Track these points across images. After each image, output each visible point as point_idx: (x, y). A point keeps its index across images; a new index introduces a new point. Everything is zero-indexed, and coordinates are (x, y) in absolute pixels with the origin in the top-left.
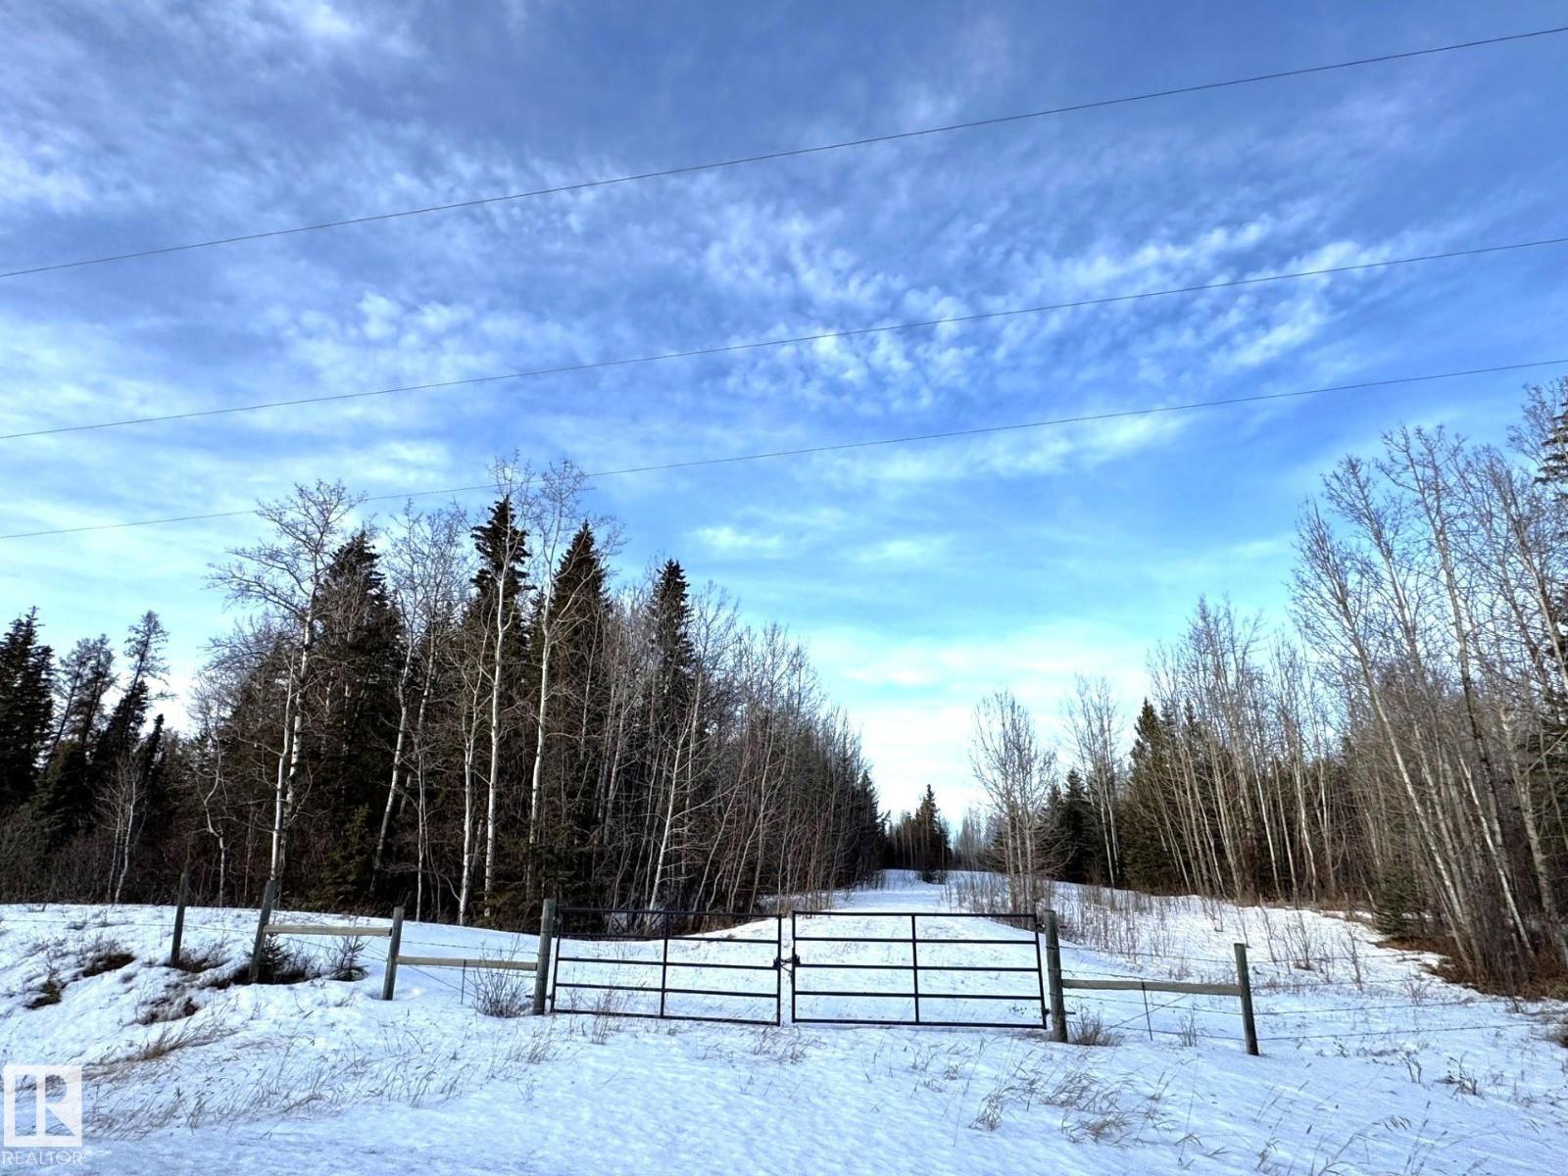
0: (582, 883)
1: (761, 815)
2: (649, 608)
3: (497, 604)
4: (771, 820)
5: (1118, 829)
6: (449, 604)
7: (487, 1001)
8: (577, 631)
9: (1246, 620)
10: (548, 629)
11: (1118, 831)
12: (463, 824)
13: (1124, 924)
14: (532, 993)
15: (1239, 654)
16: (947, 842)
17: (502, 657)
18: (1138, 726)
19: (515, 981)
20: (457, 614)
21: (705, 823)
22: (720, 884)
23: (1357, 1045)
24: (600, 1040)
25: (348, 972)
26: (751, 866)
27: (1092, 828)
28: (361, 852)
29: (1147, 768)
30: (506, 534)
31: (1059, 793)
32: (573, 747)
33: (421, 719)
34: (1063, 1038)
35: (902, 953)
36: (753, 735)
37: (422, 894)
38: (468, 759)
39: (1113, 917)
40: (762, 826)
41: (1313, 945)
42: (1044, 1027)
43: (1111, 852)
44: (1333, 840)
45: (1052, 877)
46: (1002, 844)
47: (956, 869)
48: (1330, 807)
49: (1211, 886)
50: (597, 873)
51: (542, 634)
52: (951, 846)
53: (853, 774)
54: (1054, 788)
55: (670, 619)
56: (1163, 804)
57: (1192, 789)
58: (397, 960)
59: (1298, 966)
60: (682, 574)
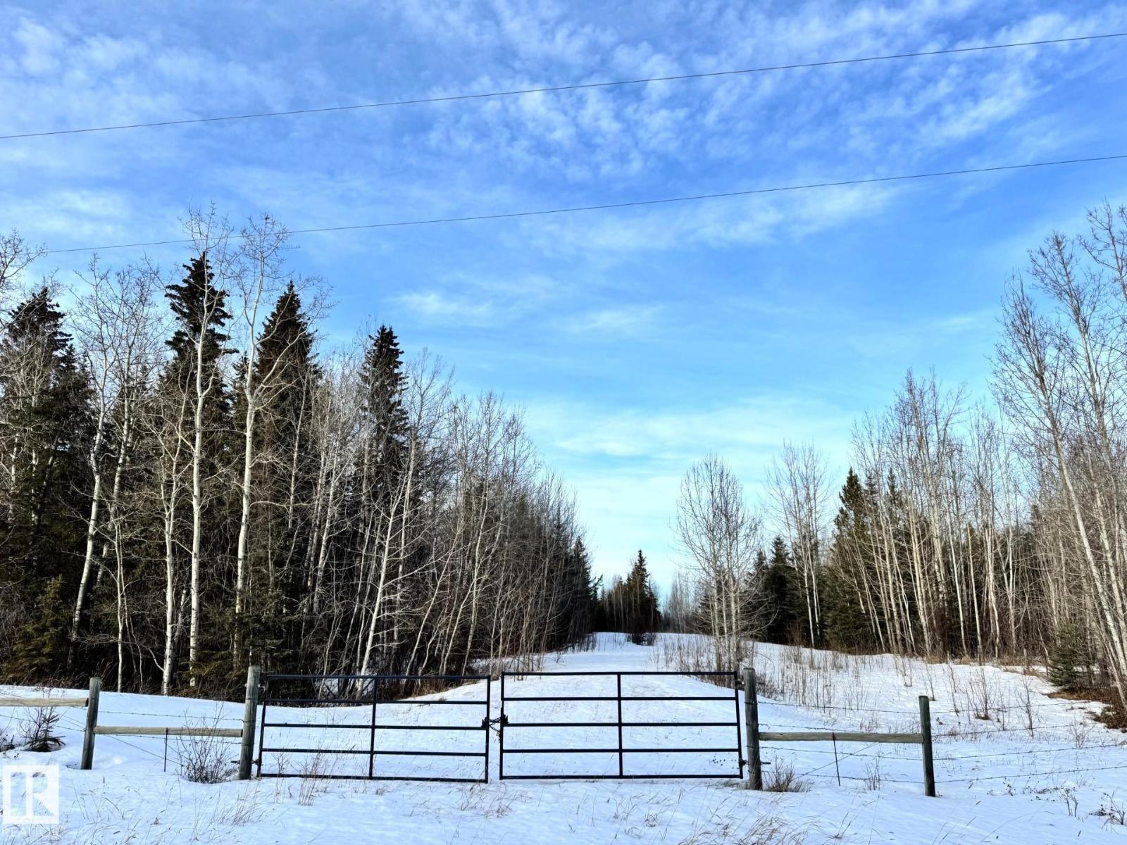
0: (291, 652)
1: (475, 580)
2: (360, 375)
3: (196, 368)
4: (484, 585)
5: (820, 592)
6: (145, 369)
7: (191, 768)
8: (283, 397)
9: (950, 392)
10: (252, 394)
11: (819, 595)
12: (165, 594)
13: (821, 681)
14: (238, 758)
15: (941, 426)
16: (656, 606)
17: (203, 424)
18: (842, 494)
19: (221, 749)
20: (153, 379)
21: (418, 591)
22: (433, 649)
23: (1023, 785)
24: (308, 800)
25: (43, 744)
26: (464, 631)
27: (795, 592)
28: (55, 624)
29: (850, 535)
30: (203, 294)
31: (765, 559)
32: (281, 515)
33: (116, 487)
34: (757, 784)
35: (608, 711)
36: (468, 503)
37: (123, 665)
38: (169, 528)
39: (811, 675)
40: (475, 591)
41: (992, 697)
42: (741, 776)
43: (813, 616)
44: (1017, 601)
45: (755, 638)
46: (708, 607)
47: (665, 630)
48: (1016, 571)
49: (904, 645)
50: (307, 640)
51: (246, 400)
52: (661, 609)
53: (566, 540)
54: (760, 554)
55: (383, 386)
56: (863, 569)
57: (890, 554)
58: (95, 729)
59: (978, 717)
60: (395, 341)
